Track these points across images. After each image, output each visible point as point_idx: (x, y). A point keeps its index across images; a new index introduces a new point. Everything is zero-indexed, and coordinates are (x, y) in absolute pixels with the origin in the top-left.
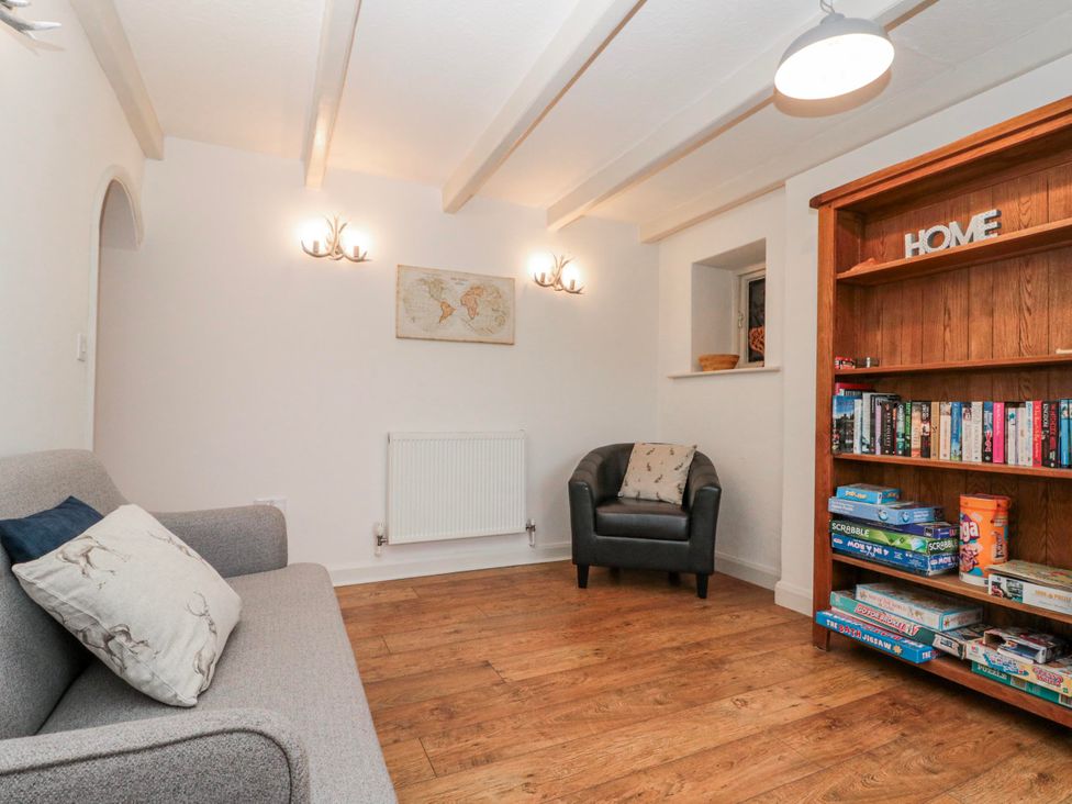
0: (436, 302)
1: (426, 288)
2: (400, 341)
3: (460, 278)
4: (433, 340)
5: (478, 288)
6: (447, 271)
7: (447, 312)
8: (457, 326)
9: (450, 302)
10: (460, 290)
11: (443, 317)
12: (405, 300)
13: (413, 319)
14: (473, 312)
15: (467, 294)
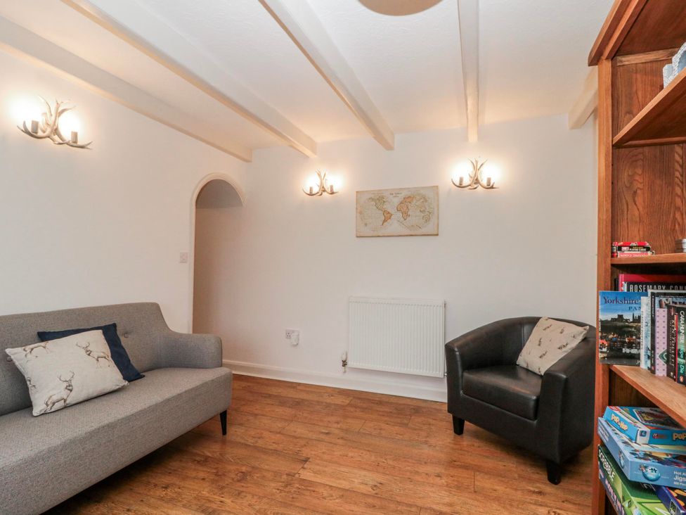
0: (380, 212)
1: (373, 203)
2: (359, 239)
3: (395, 193)
4: (379, 236)
5: (409, 197)
6: (387, 190)
7: (387, 217)
8: (394, 226)
9: (389, 210)
10: (396, 201)
11: (385, 221)
12: (361, 213)
13: (366, 225)
14: (406, 215)
15: (401, 203)
